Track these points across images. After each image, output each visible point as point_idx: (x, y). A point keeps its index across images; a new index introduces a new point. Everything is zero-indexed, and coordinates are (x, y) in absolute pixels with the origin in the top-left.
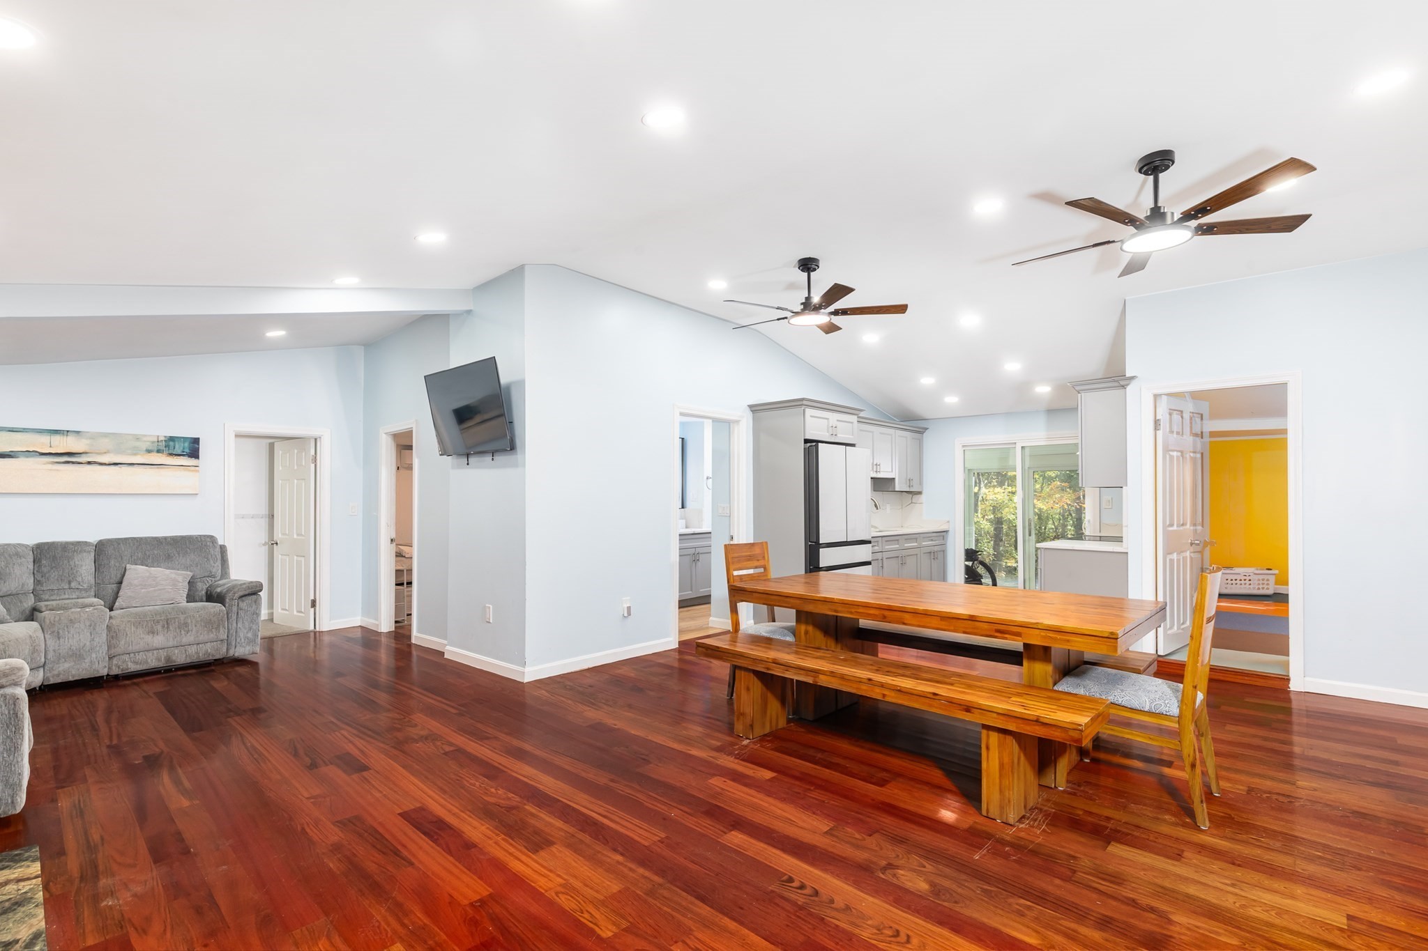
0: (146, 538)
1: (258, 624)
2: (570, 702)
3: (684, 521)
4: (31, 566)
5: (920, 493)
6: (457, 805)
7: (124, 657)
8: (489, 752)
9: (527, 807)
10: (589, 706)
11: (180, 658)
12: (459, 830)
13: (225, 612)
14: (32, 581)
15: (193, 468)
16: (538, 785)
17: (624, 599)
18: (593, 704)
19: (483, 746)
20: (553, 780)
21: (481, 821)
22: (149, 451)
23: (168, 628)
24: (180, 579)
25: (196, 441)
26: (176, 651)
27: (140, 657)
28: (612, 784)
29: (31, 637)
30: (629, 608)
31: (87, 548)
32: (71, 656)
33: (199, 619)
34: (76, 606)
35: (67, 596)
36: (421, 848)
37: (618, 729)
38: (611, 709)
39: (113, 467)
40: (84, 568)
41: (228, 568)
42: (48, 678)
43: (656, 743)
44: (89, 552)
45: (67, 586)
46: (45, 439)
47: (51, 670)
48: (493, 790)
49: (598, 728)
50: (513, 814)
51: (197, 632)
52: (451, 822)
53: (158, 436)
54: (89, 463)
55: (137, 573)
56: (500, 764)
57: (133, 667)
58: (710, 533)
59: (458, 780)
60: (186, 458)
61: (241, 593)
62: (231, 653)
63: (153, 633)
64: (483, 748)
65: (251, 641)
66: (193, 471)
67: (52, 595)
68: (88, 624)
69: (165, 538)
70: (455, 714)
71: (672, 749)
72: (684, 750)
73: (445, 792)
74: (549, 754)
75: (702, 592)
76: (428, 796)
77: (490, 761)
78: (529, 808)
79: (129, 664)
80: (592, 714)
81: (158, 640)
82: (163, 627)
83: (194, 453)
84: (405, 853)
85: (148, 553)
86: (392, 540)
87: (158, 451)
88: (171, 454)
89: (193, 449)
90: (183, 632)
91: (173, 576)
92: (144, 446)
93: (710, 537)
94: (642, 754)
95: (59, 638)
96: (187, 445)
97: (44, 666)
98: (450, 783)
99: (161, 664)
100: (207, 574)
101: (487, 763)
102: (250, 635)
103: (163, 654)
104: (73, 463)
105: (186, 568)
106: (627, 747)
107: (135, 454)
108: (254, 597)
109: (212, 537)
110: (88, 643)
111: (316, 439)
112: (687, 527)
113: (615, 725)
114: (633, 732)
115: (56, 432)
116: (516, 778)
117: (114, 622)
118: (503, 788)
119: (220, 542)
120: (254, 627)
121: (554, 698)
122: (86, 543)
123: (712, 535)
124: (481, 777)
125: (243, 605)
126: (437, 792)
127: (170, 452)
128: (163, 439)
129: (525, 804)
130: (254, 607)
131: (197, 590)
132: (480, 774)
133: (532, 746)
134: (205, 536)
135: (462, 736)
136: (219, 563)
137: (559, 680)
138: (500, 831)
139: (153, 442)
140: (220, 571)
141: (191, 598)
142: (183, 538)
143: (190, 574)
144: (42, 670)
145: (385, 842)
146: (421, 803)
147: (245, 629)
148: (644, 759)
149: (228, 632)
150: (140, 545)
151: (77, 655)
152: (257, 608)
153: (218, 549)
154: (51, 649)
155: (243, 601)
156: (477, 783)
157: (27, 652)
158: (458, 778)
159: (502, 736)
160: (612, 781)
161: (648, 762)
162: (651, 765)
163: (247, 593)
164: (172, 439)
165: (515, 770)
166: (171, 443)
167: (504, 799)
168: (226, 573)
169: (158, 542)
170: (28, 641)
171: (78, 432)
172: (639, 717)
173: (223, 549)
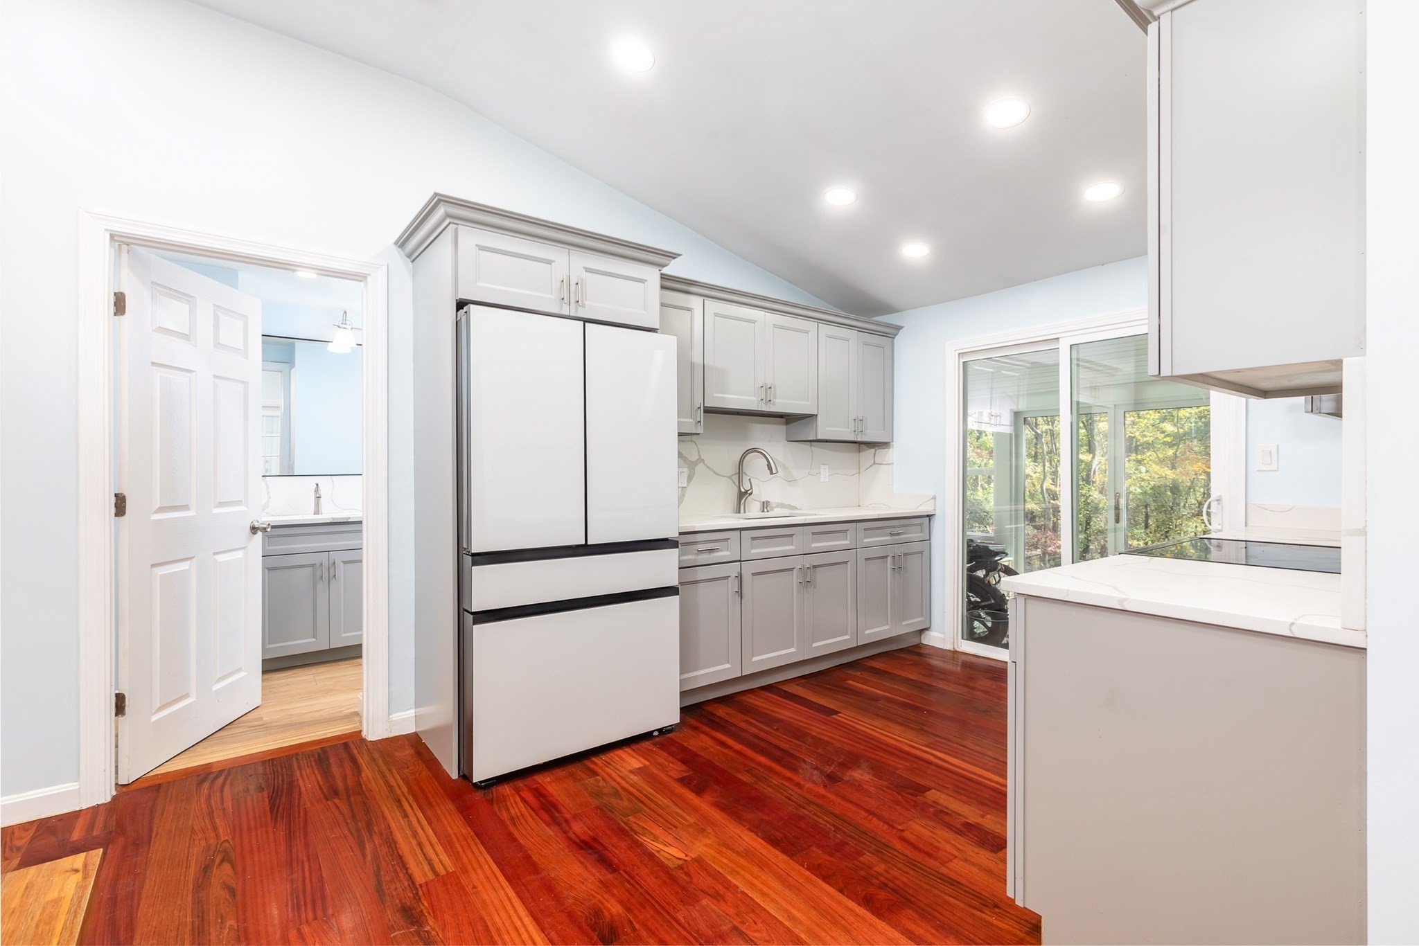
5: (885, 445)
58: (360, 522)
75: (343, 639)
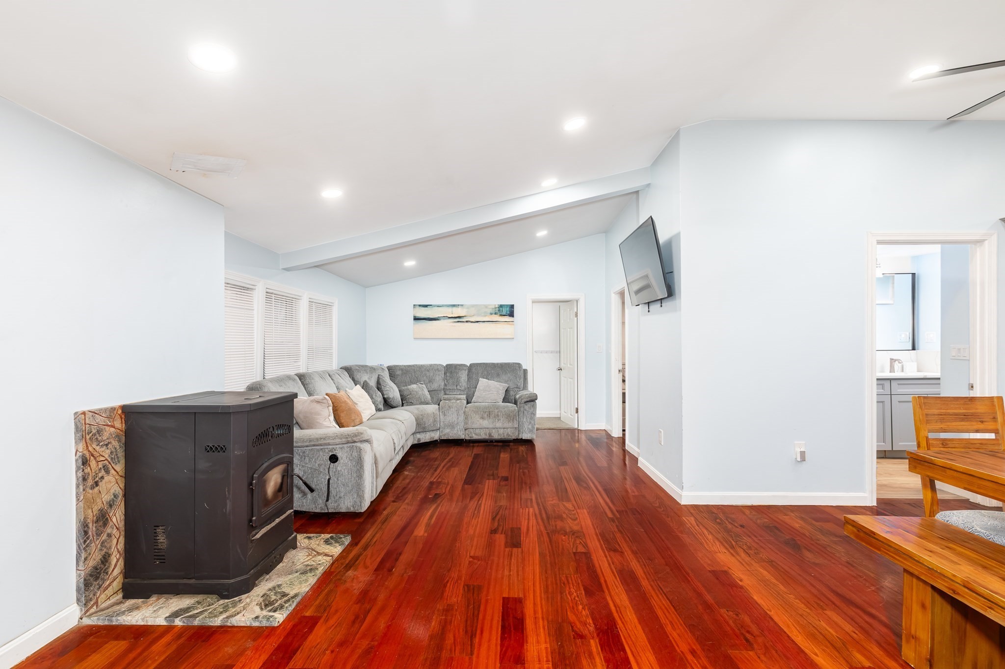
0: (489, 363)
1: (534, 420)
2: (710, 537)
3: (915, 364)
4: (443, 376)
6: (544, 610)
7: (470, 430)
8: (606, 565)
9: (592, 641)
10: (727, 549)
11: (496, 436)
12: (527, 637)
13: (517, 411)
14: (443, 384)
15: (511, 323)
16: (619, 622)
17: (796, 442)
18: (733, 547)
19: (606, 557)
20: (636, 620)
21: (547, 637)
22: (491, 314)
23: (489, 416)
24: (501, 388)
25: (512, 306)
26: (494, 431)
27: (478, 431)
28: (690, 657)
29: (434, 413)
30: (803, 454)
31: (465, 368)
32: (449, 426)
33: (504, 414)
34: (454, 399)
35: (455, 393)
36: (489, 640)
37: (741, 587)
38: (747, 559)
39: (476, 323)
40: (463, 378)
41: (527, 383)
42: (441, 436)
43: (775, 623)
44: (465, 370)
45: (456, 388)
46: (450, 309)
47: (442, 432)
48: (580, 607)
49: (722, 578)
50: (576, 644)
51: (503, 421)
52: (527, 626)
53: (495, 305)
54: (467, 322)
55: (483, 382)
56: (605, 581)
57: (475, 437)
58: (938, 380)
59: (564, 584)
60: (508, 317)
61: (525, 400)
62: (520, 437)
63: (483, 419)
64: (605, 559)
65: (531, 431)
66: (511, 324)
67: (450, 392)
68: (456, 409)
69: (498, 364)
70: (608, 518)
71: (793, 641)
72: (807, 651)
73: (546, 592)
74: (654, 589)
76: (534, 590)
77: (601, 575)
78: (594, 645)
79: (473, 434)
80: (725, 558)
81: (486, 423)
82: (487, 415)
83: (511, 314)
84: (476, 640)
85: (489, 372)
86: (619, 371)
87: (495, 314)
88: (501, 315)
89: (510, 311)
90: (496, 420)
91: (498, 386)
92: (489, 311)
93: (939, 384)
94: (748, 632)
95: (445, 415)
96: (508, 309)
97: (439, 429)
98: (556, 584)
99: (487, 437)
100: (515, 386)
101: (597, 576)
102: (530, 427)
103: (488, 431)
104: (461, 322)
105: (506, 382)
106: (737, 615)
107: (485, 316)
108: (532, 403)
109: (519, 364)
110: (456, 420)
111: (577, 301)
112: (918, 371)
113: (741, 580)
114: (755, 598)
115: (454, 306)
116: (608, 604)
117: (466, 409)
118: (589, 609)
119: (524, 367)
120: (532, 422)
121: (697, 527)
122: (464, 365)
123: (941, 381)
124: (582, 588)
125: (526, 407)
126: (542, 588)
127: (501, 314)
128: (497, 306)
129: (593, 638)
130: (532, 409)
131: (510, 396)
132: (583, 585)
133: (644, 573)
134: (516, 363)
135: (599, 540)
136: (522, 380)
137: (715, 511)
138: (552, 660)
139: (493, 309)
140: (522, 385)
141: (505, 400)
142: (506, 364)
143: (508, 385)
144: (438, 431)
145: (475, 621)
146: (525, 596)
147: (528, 422)
148: (747, 640)
149: (519, 423)
150: (486, 367)
151: (452, 426)
152: (534, 410)
153: (522, 372)
154: (442, 420)
155: (526, 405)
156: (575, 594)
157: (431, 421)
158: (566, 582)
159: (628, 554)
160: (693, 652)
161: (749, 645)
162: (751, 653)
163: (528, 400)
164: (501, 306)
165: (613, 594)
166: (501, 309)
167: (581, 622)
168: (526, 386)
169: (494, 366)
170: (432, 415)
171: (462, 305)
172: (774, 581)
173: (525, 371)
